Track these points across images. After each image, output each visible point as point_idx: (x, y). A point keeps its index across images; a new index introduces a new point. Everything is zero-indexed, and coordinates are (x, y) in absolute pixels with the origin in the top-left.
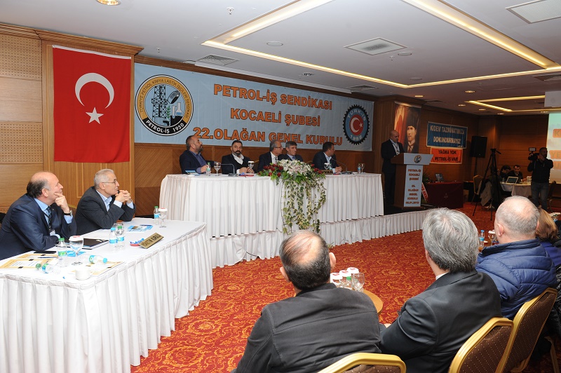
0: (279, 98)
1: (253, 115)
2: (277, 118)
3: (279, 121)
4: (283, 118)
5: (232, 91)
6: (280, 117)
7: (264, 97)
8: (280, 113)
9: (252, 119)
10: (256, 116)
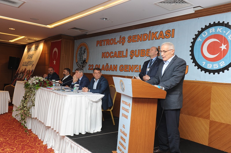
0: (127, 40)
1: (112, 54)
2: (125, 54)
3: (126, 56)
4: (129, 54)
5: (103, 42)
6: (127, 53)
7: (118, 42)
8: (127, 51)
9: (111, 57)
10: (113, 55)
